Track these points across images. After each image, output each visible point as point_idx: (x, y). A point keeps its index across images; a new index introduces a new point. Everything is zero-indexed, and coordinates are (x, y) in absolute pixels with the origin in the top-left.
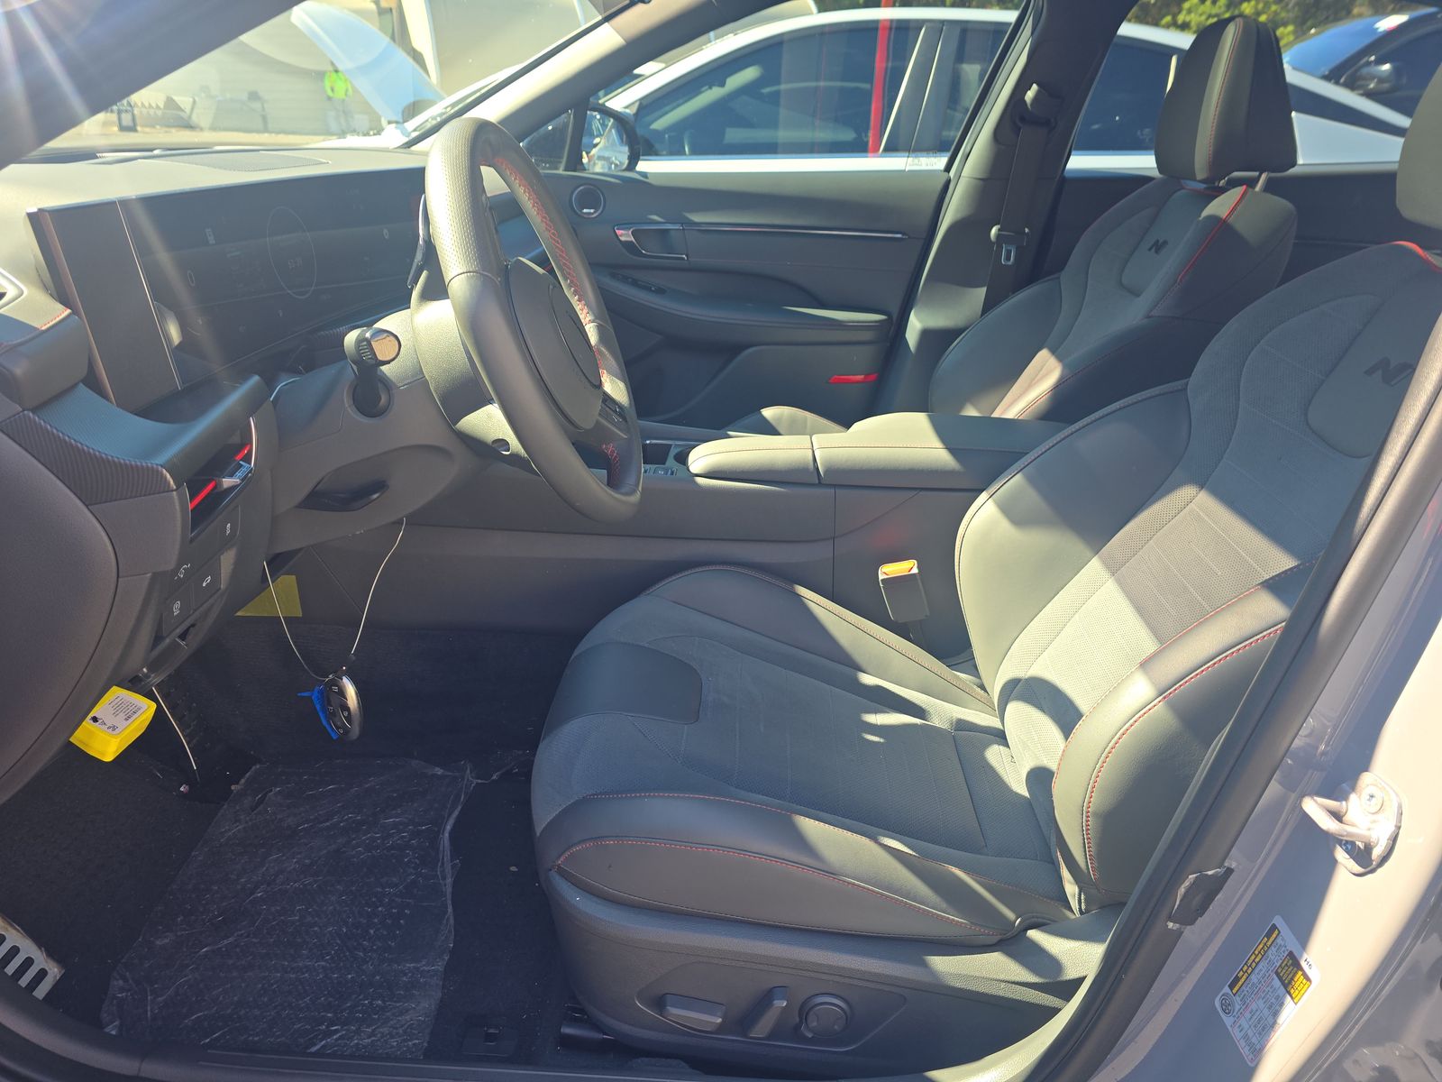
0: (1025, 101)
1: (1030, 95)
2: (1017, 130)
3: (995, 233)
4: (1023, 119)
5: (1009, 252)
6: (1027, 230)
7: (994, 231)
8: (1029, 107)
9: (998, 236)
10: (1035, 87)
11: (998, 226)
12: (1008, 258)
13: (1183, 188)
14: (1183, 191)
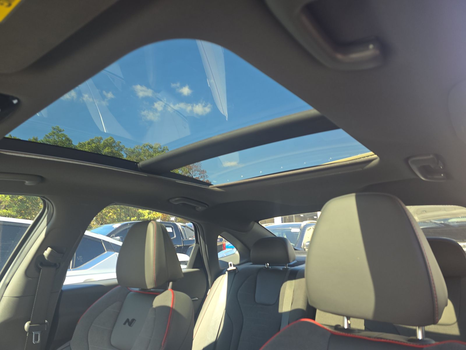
0: (43, 256)
1: (46, 253)
2: (39, 270)
3: (27, 326)
4: (42, 264)
5: (36, 336)
6: (46, 321)
7: (27, 325)
8: (46, 258)
9: (30, 328)
10: (49, 249)
11: (30, 322)
12: (36, 339)
13: (131, 291)
14: (131, 293)
